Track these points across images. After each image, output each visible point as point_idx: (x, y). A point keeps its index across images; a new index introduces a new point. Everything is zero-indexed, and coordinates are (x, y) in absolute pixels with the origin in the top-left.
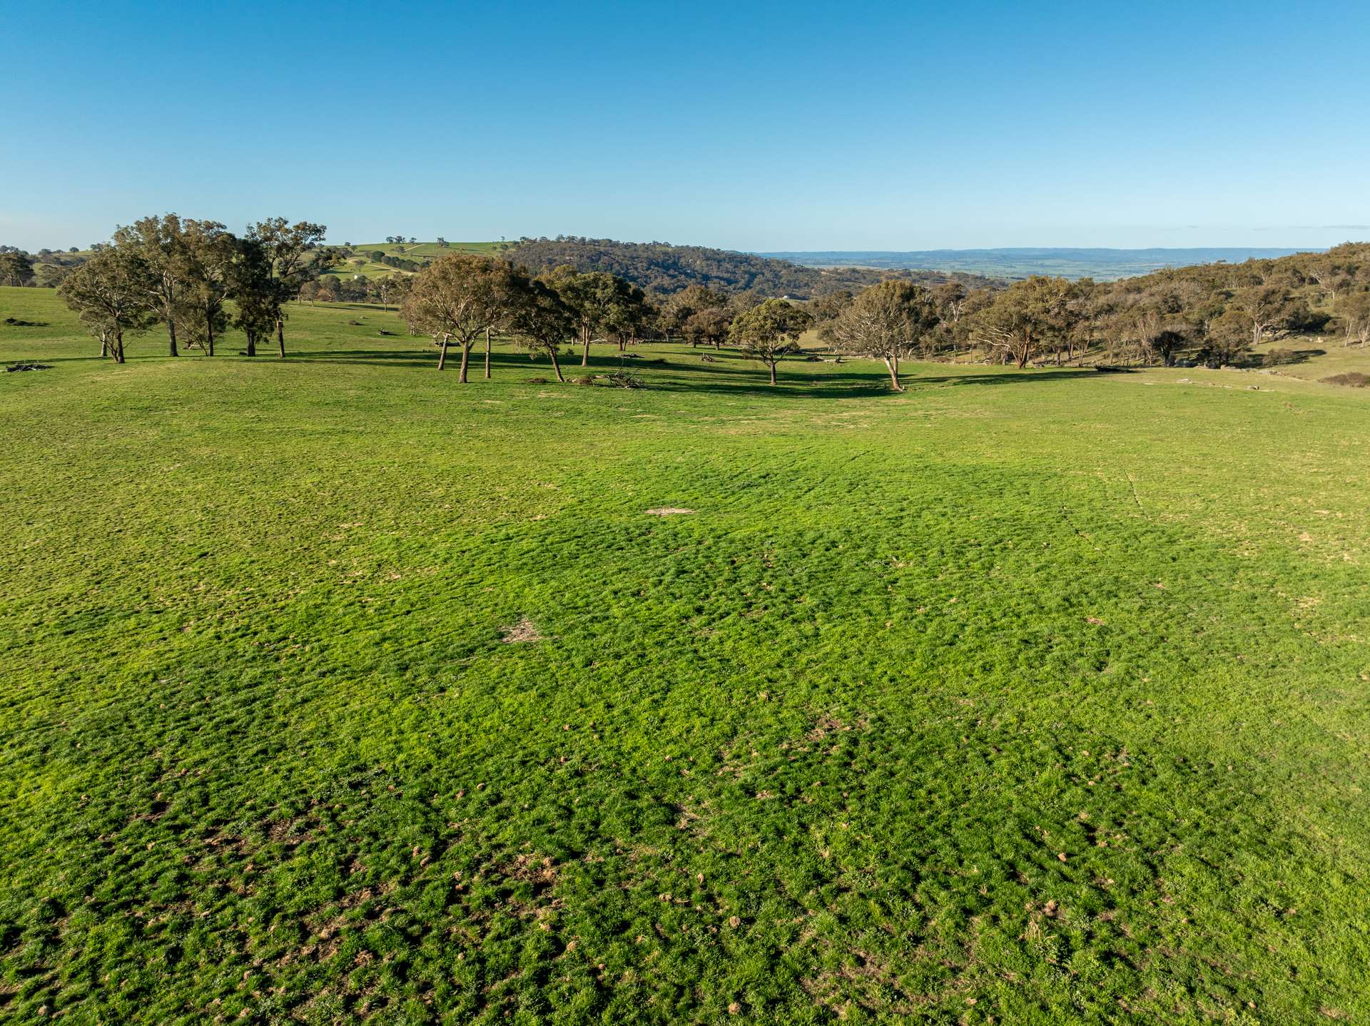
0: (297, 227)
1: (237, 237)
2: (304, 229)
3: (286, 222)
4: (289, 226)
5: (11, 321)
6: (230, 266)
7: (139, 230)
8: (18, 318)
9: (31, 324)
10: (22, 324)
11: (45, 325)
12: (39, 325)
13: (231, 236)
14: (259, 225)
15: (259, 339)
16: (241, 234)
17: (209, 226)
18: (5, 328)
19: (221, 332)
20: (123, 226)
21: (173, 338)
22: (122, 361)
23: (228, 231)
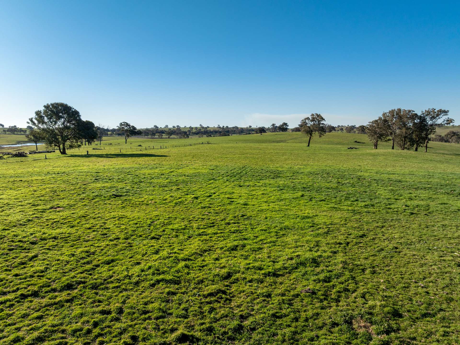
0: (438, 111)
1: (418, 114)
2: (440, 111)
3: (435, 110)
4: (435, 111)
5: (356, 142)
6: (414, 123)
7: (389, 113)
8: (358, 141)
9: (361, 143)
10: (359, 142)
11: (364, 143)
12: (363, 143)
13: (416, 114)
14: (426, 111)
15: (419, 146)
16: (419, 114)
17: (410, 111)
18: (354, 143)
19: (412, 146)
20: (385, 112)
21: (393, 144)
22: (377, 148)
23: (415, 113)
